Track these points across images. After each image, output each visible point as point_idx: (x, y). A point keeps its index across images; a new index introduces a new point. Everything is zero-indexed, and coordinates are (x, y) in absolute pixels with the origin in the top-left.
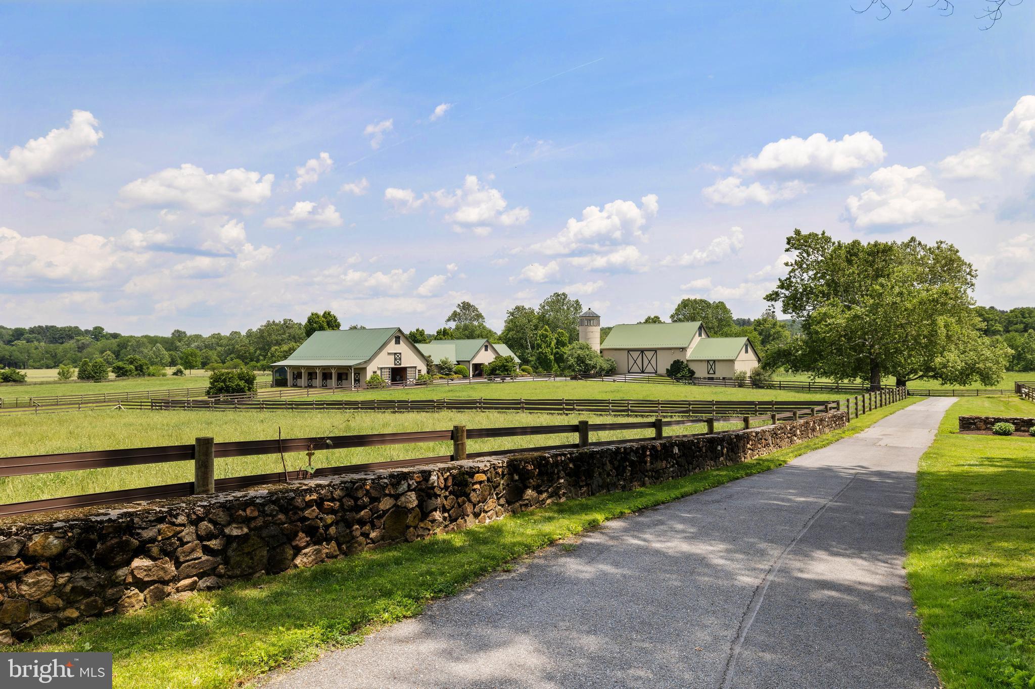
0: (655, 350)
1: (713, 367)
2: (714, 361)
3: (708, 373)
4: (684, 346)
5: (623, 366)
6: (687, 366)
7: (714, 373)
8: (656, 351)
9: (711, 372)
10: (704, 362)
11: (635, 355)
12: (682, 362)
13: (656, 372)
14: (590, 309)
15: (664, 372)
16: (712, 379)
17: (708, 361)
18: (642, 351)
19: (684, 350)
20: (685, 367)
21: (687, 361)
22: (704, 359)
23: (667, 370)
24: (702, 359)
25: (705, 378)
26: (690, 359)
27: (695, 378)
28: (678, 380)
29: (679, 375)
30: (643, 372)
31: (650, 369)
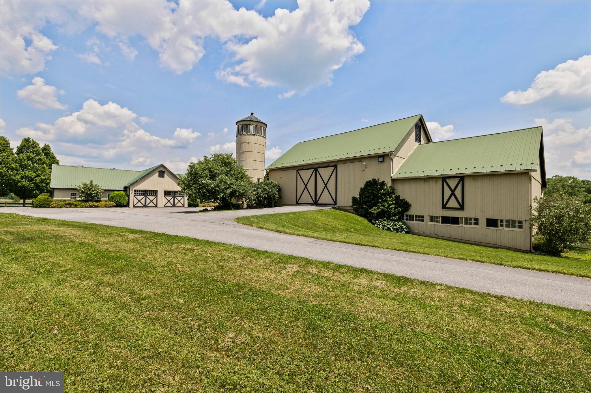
0: (334, 165)
1: (458, 192)
2: (462, 178)
3: (444, 207)
4: (387, 150)
5: (290, 192)
6: (393, 192)
7: (462, 207)
8: (336, 167)
9: (453, 203)
10: (432, 184)
11: (306, 174)
12: (383, 184)
13: (336, 203)
14: (252, 114)
15: (348, 203)
16: (455, 221)
17: (444, 179)
18: (315, 168)
19: (386, 159)
20: (390, 194)
21: (394, 181)
22: (433, 173)
23: (354, 199)
24: (427, 174)
25: (434, 219)
26: (402, 176)
27: (410, 218)
28: (372, 218)
29: (375, 210)
30: (315, 203)
31: (326, 198)
